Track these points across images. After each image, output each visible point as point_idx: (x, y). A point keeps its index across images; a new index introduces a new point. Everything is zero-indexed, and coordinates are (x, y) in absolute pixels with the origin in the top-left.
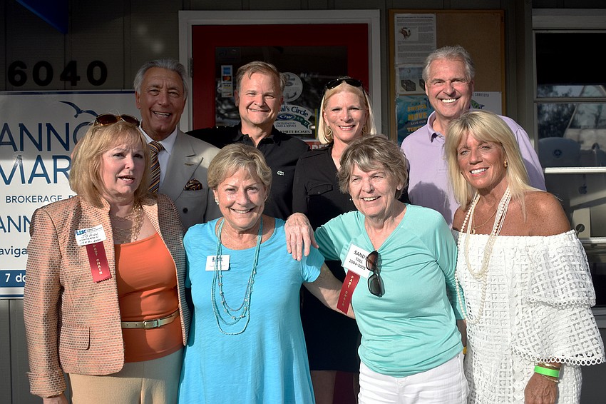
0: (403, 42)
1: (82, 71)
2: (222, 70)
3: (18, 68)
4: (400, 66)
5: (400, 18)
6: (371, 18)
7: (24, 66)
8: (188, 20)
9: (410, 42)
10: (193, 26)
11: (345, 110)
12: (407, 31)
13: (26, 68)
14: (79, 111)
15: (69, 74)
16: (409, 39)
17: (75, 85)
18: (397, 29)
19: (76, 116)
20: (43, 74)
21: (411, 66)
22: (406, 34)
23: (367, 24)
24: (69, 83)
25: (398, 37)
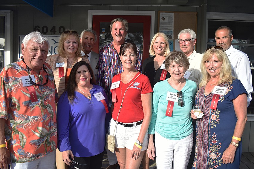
0: (163, 22)
1: (57, 29)
2: (102, 30)
3: (37, 28)
4: (161, 30)
5: (162, 14)
6: (152, 14)
7: (39, 27)
8: (91, 13)
9: (165, 22)
10: (93, 15)
11: (159, 43)
12: (164, 18)
13: (40, 28)
14: (56, 42)
15: (53, 30)
16: (164, 21)
17: (55, 34)
18: (161, 17)
19: (55, 44)
20: (45, 30)
21: (165, 30)
22: (163, 19)
23: (150, 16)
24: (53, 33)
25: (161, 20)
